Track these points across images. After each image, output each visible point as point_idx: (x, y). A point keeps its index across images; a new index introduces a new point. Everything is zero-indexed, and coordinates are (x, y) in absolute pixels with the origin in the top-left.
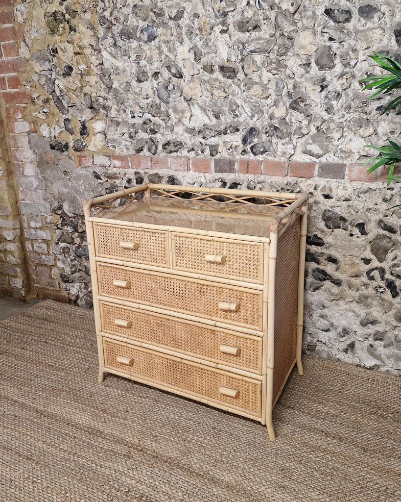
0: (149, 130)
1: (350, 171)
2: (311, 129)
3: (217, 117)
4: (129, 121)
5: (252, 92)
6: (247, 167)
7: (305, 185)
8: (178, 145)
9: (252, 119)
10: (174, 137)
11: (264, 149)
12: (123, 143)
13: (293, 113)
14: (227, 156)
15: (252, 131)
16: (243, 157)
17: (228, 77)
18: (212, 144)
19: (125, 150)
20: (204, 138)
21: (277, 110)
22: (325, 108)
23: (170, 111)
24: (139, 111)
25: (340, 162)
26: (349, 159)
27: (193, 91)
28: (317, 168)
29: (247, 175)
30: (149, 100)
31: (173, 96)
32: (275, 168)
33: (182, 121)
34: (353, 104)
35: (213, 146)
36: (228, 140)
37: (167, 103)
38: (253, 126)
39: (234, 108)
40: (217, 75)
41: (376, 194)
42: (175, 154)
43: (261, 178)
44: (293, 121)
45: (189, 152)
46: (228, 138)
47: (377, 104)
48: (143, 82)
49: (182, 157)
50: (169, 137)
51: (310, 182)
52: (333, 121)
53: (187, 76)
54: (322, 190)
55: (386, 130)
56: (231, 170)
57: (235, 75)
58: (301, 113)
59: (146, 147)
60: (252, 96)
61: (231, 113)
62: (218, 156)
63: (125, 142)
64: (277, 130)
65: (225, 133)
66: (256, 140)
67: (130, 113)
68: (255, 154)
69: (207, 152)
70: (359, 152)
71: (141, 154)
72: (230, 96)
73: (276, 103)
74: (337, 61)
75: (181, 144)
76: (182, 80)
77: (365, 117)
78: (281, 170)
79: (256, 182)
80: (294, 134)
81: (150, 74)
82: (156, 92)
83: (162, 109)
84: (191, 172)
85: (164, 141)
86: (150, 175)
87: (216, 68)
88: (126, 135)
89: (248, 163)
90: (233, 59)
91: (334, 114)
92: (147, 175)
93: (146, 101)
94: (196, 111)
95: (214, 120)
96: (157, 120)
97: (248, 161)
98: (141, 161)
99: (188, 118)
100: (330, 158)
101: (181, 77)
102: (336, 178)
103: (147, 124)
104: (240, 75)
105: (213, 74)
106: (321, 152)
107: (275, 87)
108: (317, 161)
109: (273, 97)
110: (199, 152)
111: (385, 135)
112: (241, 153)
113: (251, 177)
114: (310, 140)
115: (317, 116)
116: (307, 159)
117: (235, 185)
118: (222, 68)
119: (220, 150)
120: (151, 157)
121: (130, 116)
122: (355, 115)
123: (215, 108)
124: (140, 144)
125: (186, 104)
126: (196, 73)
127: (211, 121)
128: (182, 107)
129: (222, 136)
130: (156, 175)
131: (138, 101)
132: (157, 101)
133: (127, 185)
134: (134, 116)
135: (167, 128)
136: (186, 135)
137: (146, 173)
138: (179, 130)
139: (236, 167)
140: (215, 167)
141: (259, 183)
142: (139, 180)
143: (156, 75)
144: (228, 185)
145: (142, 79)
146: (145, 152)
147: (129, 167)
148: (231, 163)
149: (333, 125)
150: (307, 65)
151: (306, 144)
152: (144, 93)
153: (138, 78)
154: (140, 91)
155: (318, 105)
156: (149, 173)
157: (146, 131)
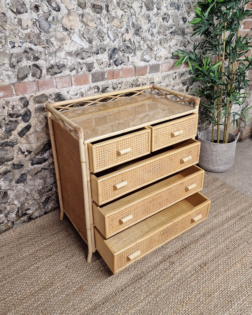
0: (32, 58)
1: (162, 67)
2: (145, 46)
3: (90, 42)
4: (7, 52)
5: (113, 23)
6: (113, 75)
7: (141, 79)
8: (61, 67)
9: (114, 42)
10: (57, 61)
11: (122, 61)
12: (4, 74)
13: (135, 37)
14: (99, 70)
15: (114, 50)
16: (109, 68)
17: (98, 13)
18: (90, 62)
19: (7, 80)
20: (82, 59)
21: (127, 35)
22: (151, 33)
23: (53, 40)
24: (20, 41)
25: (158, 63)
26: (161, 61)
27: (71, 22)
28: (148, 69)
29: (112, 80)
30: (28, 31)
31: (54, 26)
32: (127, 72)
33: (62, 47)
34: (161, 30)
35: (90, 64)
36: (99, 58)
37: (48, 32)
38: (115, 47)
39: (103, 35)
40: (88, 10)
41: (170, 76)
42: (59, 75)
43: (120, 80)
44: (135, 42)
45: (71, 71)
46: (100, 56)
47: (171, 31)
48: (23, 13)
49: (67, 76)
50: (52, 62)
51: (144, 77)
52: (153, 40)
53: (64, 11)
54: (150, 80)
55: (174, 44)
56: (103, 79)
57: (102, 11)
58: (140, 36)
59: (31, 74)
60: (113, 27)
61: (101, 38)
62: (93, 71)
63: (7, 72)
64: (129, 48)
65: (98, 54)
66: (117, 56)
67: (10, 44)
68: (117, 66)
69: (85, 68)
70: (164, 57)
71: (26, 80)
72: (99, 27)
73: (127, 31)
74: (155, 6)
75: (64, 66)
76: (59, 13)
77: (165, 37)
78: (131, 73)
79: (117, 84)
80: (138, 50)
81: (28, 6)
82: (37, 23)
83: (43, 38)
84: (74, 86)
85: (48, 65)
86: (36, 97)
87: (89, 5)
88: (7, 65)
91: (154, 37)
93: (26, 32)
94: (76, 38)
95: (88, 44)
96: (39, 48)
97: (113, 71)
98: (28, 86)
99: (68, 44)
100: (153, 62)
101: (59, 10)
102: (156, 72)
103: (28, 53)
104: (104, 12)
105: (85, 10)
106: (150, 59)
107: (127, 21)
108: (148, 64)
109: (125, 27)
110: (79, 70)
111: (174, 46)
112: (108, 66)
113: (114, 81)
114: (145, 53)
115: (147, 38)
116: (143, 64)
117: (104, 90)
118: (94, 6)
119: (95, 66)
120: (36, 81)
121: (10, 46)
122: (162, 36)
123: (89, 36)
124: (24, 72)
125: (65, 33)
126: (72, 8)
127: (86, 45)
128: (62, 36)
129: (95, 56)
130: (43, 95)
131: (17, 32)
132: (37, 31)
133: (12, 112)
134: (14, 47)
135: (50, 54)
136: (69, 58)
137: (32, 96)
138: (62, 54)
139: (106, 76)
140: (92, 79)
141: (119, 84)
142: (26, 104)
143: (37, 8)
144: (100, 89)
145: (22, 11)
146: (30, 78)
147: (12, 95)
148: (103, 74)
149: (153, 43)
150: (141, 7)
151: (143, 55)
152: (24, 24)
153: (17, 9)
154: (18, 22)
155: (146, 31)
156: (35, 95)
157: (28, 59)
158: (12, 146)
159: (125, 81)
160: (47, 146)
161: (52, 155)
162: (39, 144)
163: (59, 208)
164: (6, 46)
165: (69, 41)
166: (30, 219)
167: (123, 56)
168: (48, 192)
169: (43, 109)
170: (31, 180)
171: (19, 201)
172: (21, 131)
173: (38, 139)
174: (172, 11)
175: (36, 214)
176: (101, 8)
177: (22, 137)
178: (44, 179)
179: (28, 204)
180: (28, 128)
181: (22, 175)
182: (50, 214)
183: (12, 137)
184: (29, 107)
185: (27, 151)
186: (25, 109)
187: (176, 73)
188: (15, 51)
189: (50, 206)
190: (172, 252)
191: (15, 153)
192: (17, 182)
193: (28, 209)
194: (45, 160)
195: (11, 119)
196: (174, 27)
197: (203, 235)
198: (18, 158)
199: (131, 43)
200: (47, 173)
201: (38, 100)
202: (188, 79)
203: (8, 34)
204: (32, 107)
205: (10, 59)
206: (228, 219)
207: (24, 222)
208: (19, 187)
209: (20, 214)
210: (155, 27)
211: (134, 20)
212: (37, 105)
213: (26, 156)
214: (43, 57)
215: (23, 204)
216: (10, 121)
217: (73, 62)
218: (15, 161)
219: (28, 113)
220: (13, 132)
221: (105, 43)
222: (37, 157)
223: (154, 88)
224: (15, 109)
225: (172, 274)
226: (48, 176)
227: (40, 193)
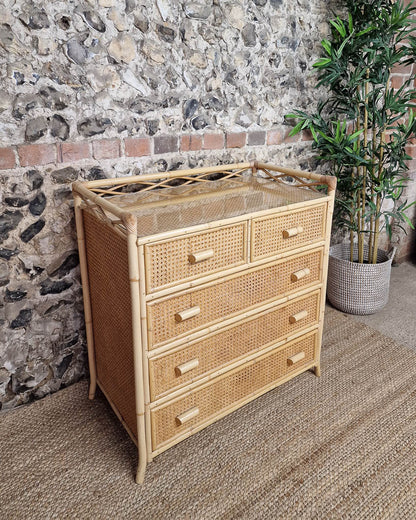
0: (53, 103)
1: (268, 137)
2: (242, 100)
3: (154, 86)
4: (10, 90)
5: (192, 60)
6: (191, 143)
7: (235, 154)
8: (103, 124)
9: (192, 90)
10: (97, 112)
11: (205, 122)
13: (227, 85)
14: (167, 133)
15: (193, 103)
16: (184, 132)
17: (167, 41)
18: (151, 119)
19: (5, 139)
20: (140, 112)
21: (214, 81)
22: (251, 81)
23: (90, 77)
24: (33, 74)
25: (262, 130)
26: (267, 127)
27: (122, 51)
28: (247, 138)
29: (189, 152)
30: (49, 59)
31: (94, 55)
32: (213, 141)
33: (106, 90)
34: (267, 78)
35: (152, 122)
36: (168, 114)
37: (82, 64)
38: (193, 98)
39: (175, 77)
40: (152, 35)
41: (282, 153)
42: (99, 137)
43: (202, 153)
44: (226, 93)
45: (120, 131)
46: (169, 111)
47: (282, 80)
48: (41, 28)
49: (113, 139)
50: (88, 114)
51: (240, 150)
52: (254, 93)
53: (111, 32)
54: (249, 157)
55: (287, 101)
56: (173, 149)
57: (173, 38)
58: (234, 85)
59: (49, 131)
60: (191, 65)
61: (172, 82)
62: (158, 134)
63: (6, 125)
64: (216, 102)
65: (165, 106)
66: (196, 113)
67: (15, 77)
68: (197, 129)
69: (143, 129)
70: (272, 121)
71: (40, 141)
72: (169, 63)
73: (214, 74)
74: (257, 40)
75: (108, 122)
76: (104, 35)
77: (273, 90)
78: (220, 143)
79: (197, 158)
80: (230, 106)
81: (52, 19)
82: (65, 47)
83: (74, 73)
84: (123, 157)
85: (80, 119)
86: (56, 172)
87: (152, 26)
88: (8, 113)
89: (190, 139)
90: (172, 19)
91: (257, 87)
92: (50, 173)
93: (44, 59)
94: (130, 77)
95: (150, 90)
96: (66, 89)
97: (191, 137)
98: (42, 152)
99: (117, 87)
100: (254, 128)
101: (103, 30)
102: (259, 145)
103: (47, 95)
104: (178, 40)
105: (147, 34)
106: (249, 122)
107: (214, 58)
108: (246, 130)
109: (211, 68)
110: (134, 130)
111: (287, 105)
112: (182, 129)
113: (192, 153)
114: (242, 112)
115: (245, 89)
116: (239, 129)
117: (176, 166)
118: (161, 29)
119: (160, 127)
120: (58, 145)
121: (15, 81)
122: (269, 88)
123: (151, 76)
124: (37, 127)
125: (113, 68)
126: (126, 28)
127: (147, 92)
128: (107, 72)
129: (161, 110)
130: (69, 170)
131: (29, 58)
132: (64, 61)
133: (10, 196)
134: (22, 82)
135: (85, 100)
136: (117, 109)
137: (49, 170)
138: (105, 102)
139: (178, 144)
140: (155, 147)
141: (200, 158)
142: (38, 183)
143: (65, 22)
144: (169, 166)
145: (40, 23)
146: (48, 138)
147: (13, 165)
148: (173, 140)
149: (255, 98)
150: (237, 39)
151: (238, 115)
152: (43, 47)
153: (31, 20)
154: (32, 43)
155: (243, 78)
156: (54, 169)
157: (47, 105)
158: (8, 258)
159: (209, 156)
160: (71, 261)
161: (79, 277)
162: (58, 256)
163: (88, 376)
164: (8, 80)
165: (119, 82)
166: (33, 397)
167: (208, 114)
168: (69, 345)
169: (67, 194)
170: (38, 322)
171: (13, 363)
172: (26, 231)
173: (56, 247)
174: (283, 50)
175: (45, 388)
176: (173, 34)
177: (26, 242)
178: (64, 321)
179: (31, 368)
180: (39, 225)
181: (22, 312)
182: (71, 388)
183: (8, 242)
184: (43, 189)
185: (35, 268)
186: (36, 191)
187: (290, 148)
188: (24, 90)
189: (72, 372)
190: (298, 460)
191: (13, 270)
192: (13, 326)
193: (31, 379)
194: (67, 286)
195: (9, 208)
196: (288, 75)
197: (352, 426)
198: (17, 280)
199: (220, 95)
200: (69, 310)
201: (60, 177)
202: (310, 159)
203: (12, 59)
204: (49, 188)
205: (14, 103)
206: (392, 396)
207: (22, 403)
208: (16, 336)
209: (14, 389)
210: (258, 73)
211: (225, 58)
212: (57, 187)
213: (32, 277)
214: (72, 104)
215: (20, 369)
216: (7, 212)
217: (123, 117)
218: (12, 286)
219: (41, 200)
220: (11, 233)
221: (178, 90)
222: (53, 280)
223: (257, 167)
224: (17, 192)
225: (301, 504)
226: (71, 316)
227: (55, 347)
